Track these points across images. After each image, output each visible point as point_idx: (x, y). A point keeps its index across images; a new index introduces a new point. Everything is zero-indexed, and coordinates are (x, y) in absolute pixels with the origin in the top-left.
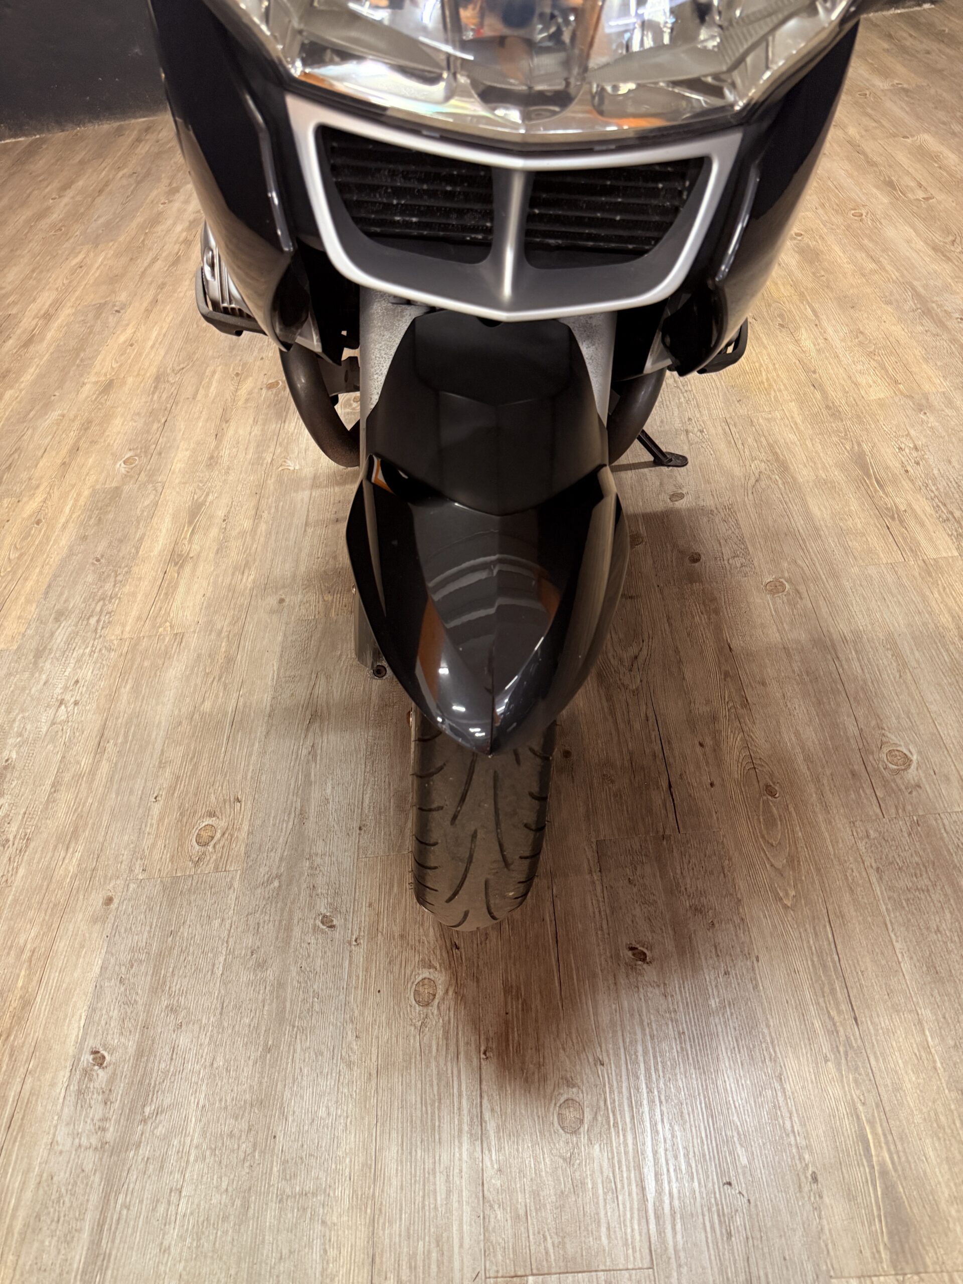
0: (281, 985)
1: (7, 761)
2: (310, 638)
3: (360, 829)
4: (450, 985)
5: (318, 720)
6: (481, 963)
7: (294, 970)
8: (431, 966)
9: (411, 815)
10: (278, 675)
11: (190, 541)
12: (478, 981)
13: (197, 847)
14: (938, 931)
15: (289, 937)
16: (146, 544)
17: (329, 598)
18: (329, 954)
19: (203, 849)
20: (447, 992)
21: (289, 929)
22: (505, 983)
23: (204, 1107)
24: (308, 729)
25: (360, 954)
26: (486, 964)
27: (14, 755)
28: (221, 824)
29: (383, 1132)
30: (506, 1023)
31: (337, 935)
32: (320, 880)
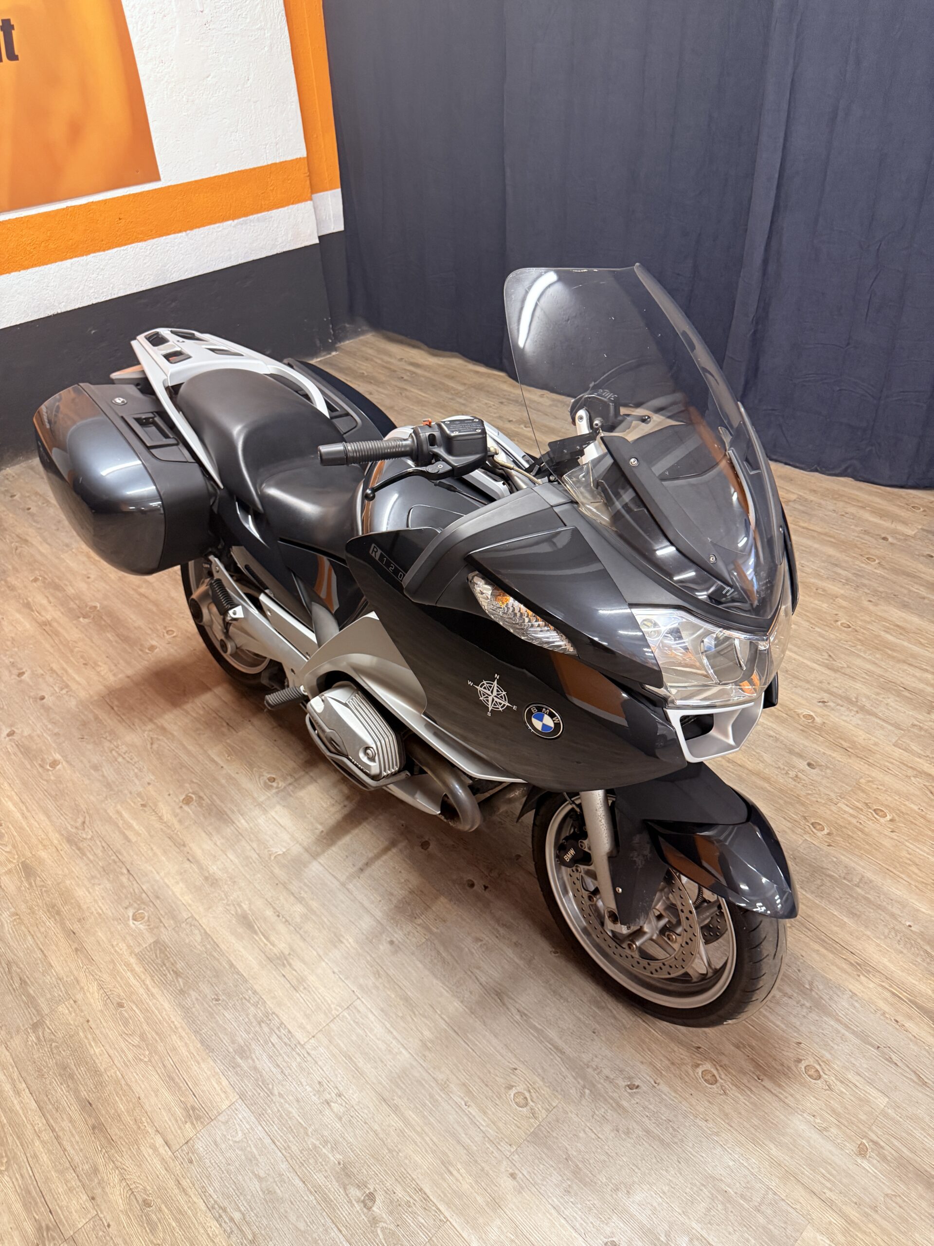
0: (648, 1132)
1: (339, 1163)
2: (439, 953)
3: (594, 1033)
4: (715, 1065)
5: (504, 996)
6: (716, 1045)
7: (646, 1120)
8: (697, 1066)
9: (609, 1006)
10: (447, 987)
11: (273, 945)
12: (723, 1054)
13: (524, 1109)
14: (841, 898)
15: (624, 1108)
16: (240, 966)
17: (419, 921)
18: (651, 1099)
19: (528, 1107)
20: (717, 1069)
21: (619, 1105)
22: (733, 1045)
23: (683, 1212)
24: (504, 1004)
25: (664, 1087)
26: (718, 1044)
27: (338, 1156)
28: (521, 1088)
29: (761, 1145)
30: (752, 1059)
31: (644, 1088)
32: (607, 1072)
